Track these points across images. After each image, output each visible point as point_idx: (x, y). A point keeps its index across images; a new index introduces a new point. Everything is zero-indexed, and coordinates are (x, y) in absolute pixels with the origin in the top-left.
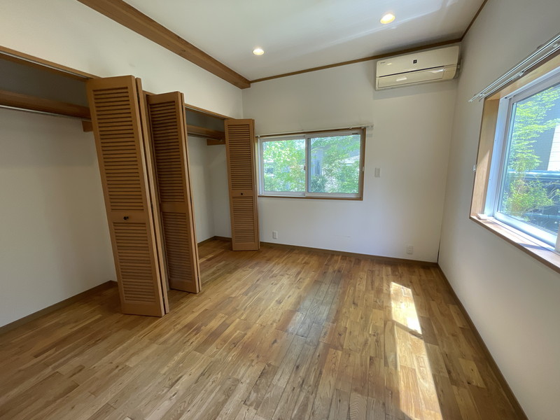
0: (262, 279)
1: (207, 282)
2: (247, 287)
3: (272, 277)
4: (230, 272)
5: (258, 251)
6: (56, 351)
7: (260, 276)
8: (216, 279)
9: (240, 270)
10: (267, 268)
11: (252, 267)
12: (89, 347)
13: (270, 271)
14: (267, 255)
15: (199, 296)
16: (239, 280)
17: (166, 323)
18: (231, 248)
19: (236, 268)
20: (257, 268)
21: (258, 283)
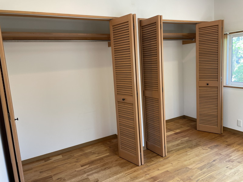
0: (218, 160)
1: (172, 151)
2: (203, 164)
3: (229, 161)
4: (191, 148)
5: (221, 135)
6: (89, 167)
7: (217, 157)
8: (179, 150)
9: (200, 148)
10: (225, 151)
11: (211, 148)
12: (102, 170)
13: (228, 155)
14: (228, 140)
15: (164, 159)
16: (197, 156)
17: (141, 171)
18: (195, 127)
19: (197, 145)
20: (216, 150)
21: (214, 163)
